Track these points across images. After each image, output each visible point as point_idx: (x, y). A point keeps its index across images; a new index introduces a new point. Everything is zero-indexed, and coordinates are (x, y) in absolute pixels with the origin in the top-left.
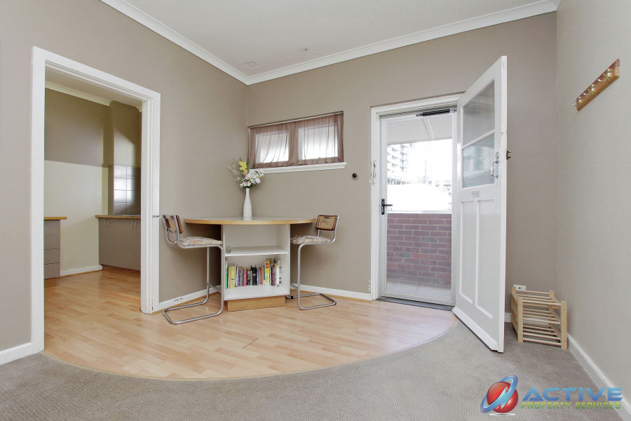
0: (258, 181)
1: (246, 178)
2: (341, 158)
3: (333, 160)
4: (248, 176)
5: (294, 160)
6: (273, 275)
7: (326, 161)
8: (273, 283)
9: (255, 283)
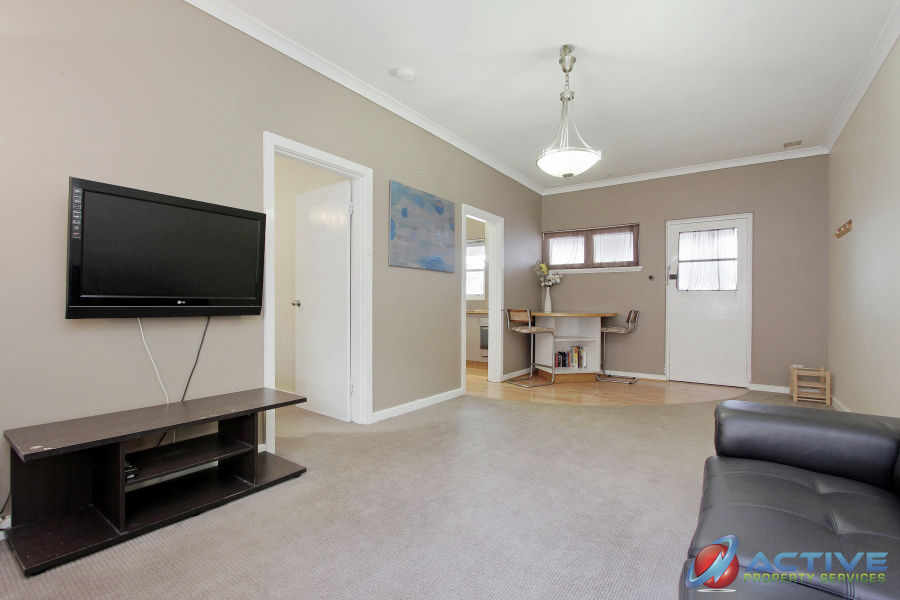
0: (558, 281)
1: (548, 278)
2: (636, 263)
3: (629, 264)
4: (550, 276)
5: (589, 262)
6: (580, 358)
7: (622, 265)
8: (580, 365)
9: (564, 365)
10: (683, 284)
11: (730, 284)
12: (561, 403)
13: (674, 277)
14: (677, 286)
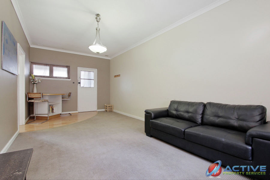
0: (40, 81)
1: (35, 80)
2: (69, 78)
3: (66, 78)
5: (51, 76)
6: (53, 110)
10: (82, 85)
11: (92, 86)
12: (65, 125)
13: (80, 83)
14: (80, 86)
